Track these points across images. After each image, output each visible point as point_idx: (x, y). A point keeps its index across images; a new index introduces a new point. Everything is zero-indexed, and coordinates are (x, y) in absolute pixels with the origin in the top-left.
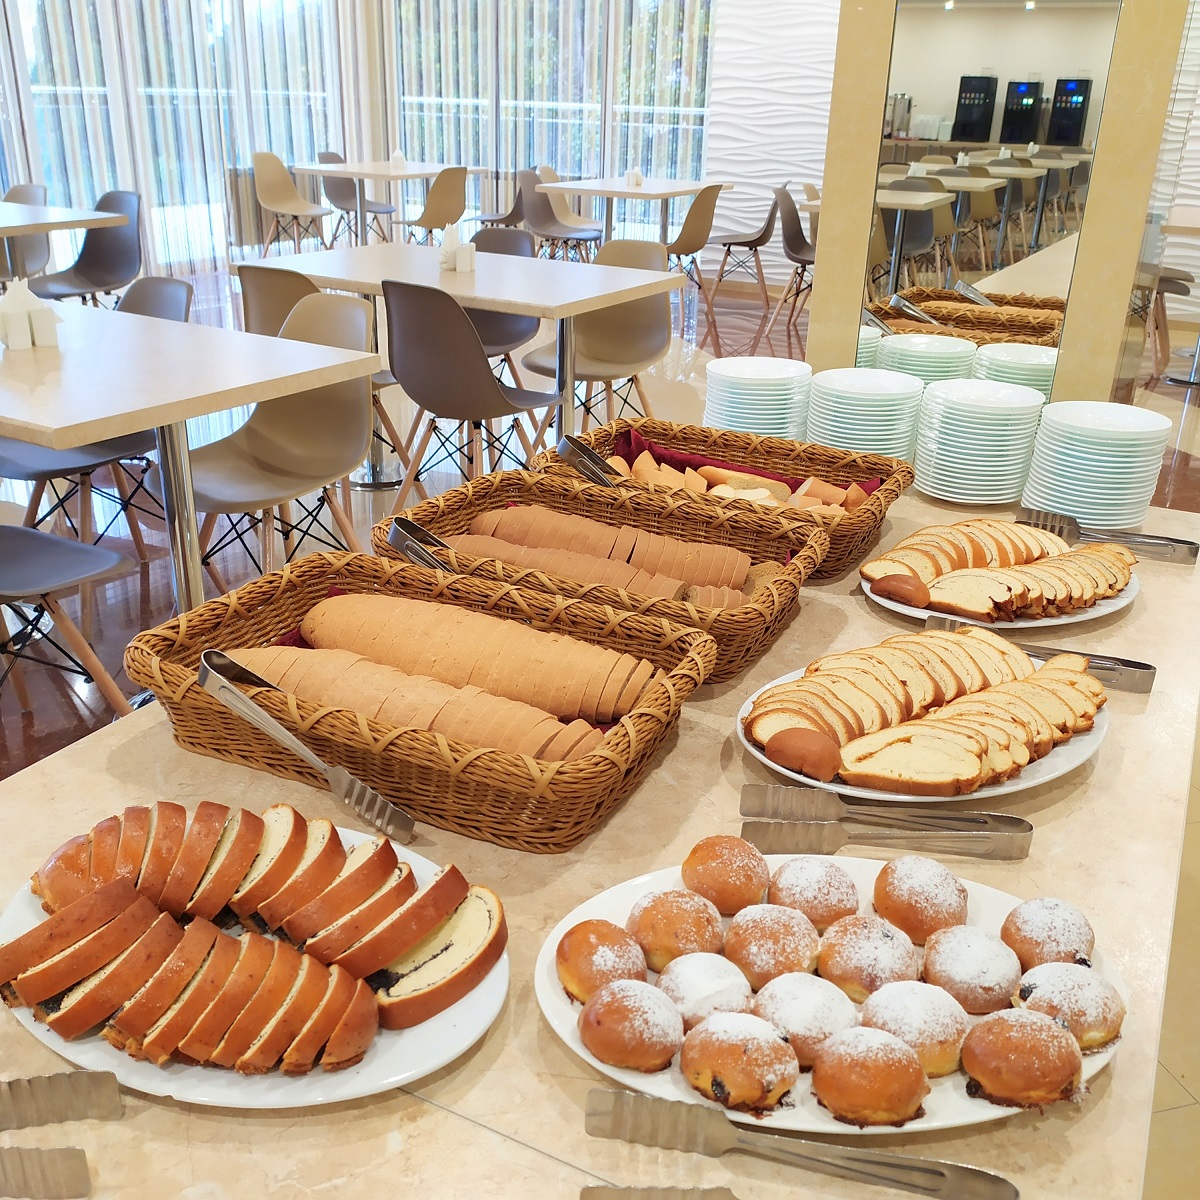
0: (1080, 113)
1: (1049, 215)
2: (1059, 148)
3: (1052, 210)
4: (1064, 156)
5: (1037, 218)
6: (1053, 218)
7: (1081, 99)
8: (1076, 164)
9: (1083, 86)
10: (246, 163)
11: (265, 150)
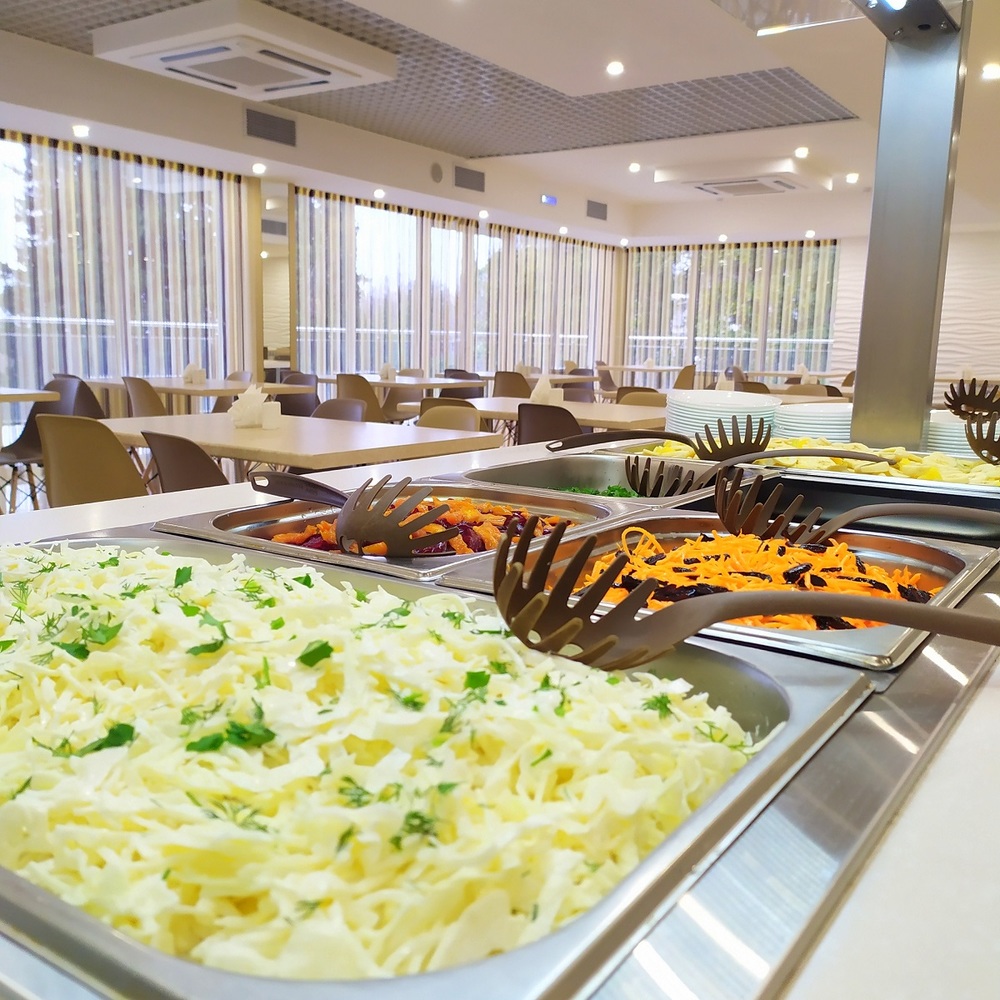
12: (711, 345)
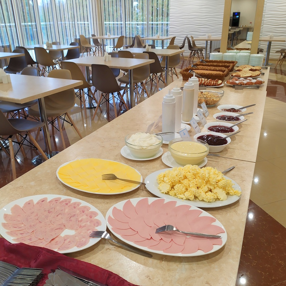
0: (238, 19)
1: (234, 41)
2: (235, 27)
3: (234, 40)
4: (236, 29)
5: (232, 42)
6: (235, 42)
7: (238, 16)
8: (239, 30)
9: (239, 14)
10: (78, 37)
11: (81, 34)
12: (131, 25)
